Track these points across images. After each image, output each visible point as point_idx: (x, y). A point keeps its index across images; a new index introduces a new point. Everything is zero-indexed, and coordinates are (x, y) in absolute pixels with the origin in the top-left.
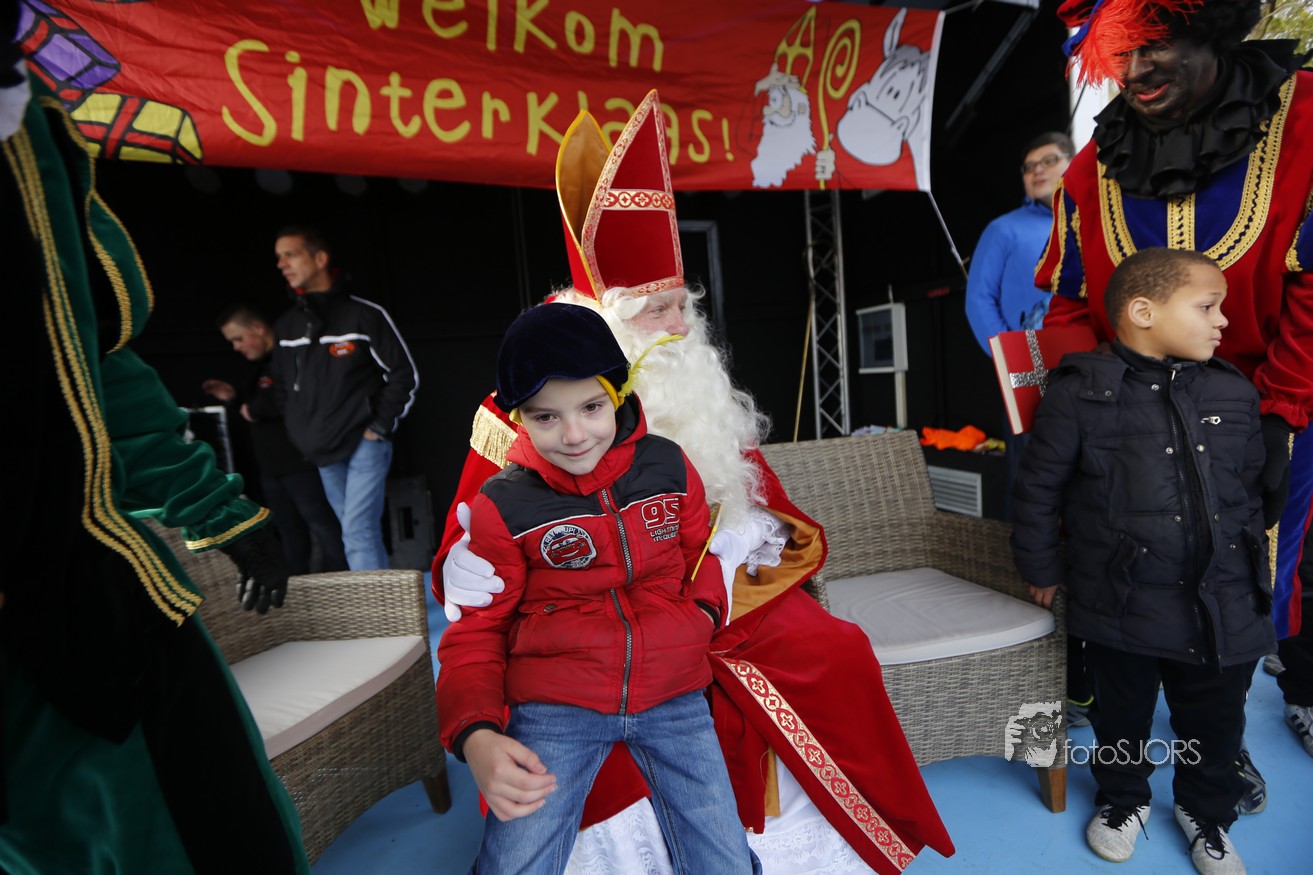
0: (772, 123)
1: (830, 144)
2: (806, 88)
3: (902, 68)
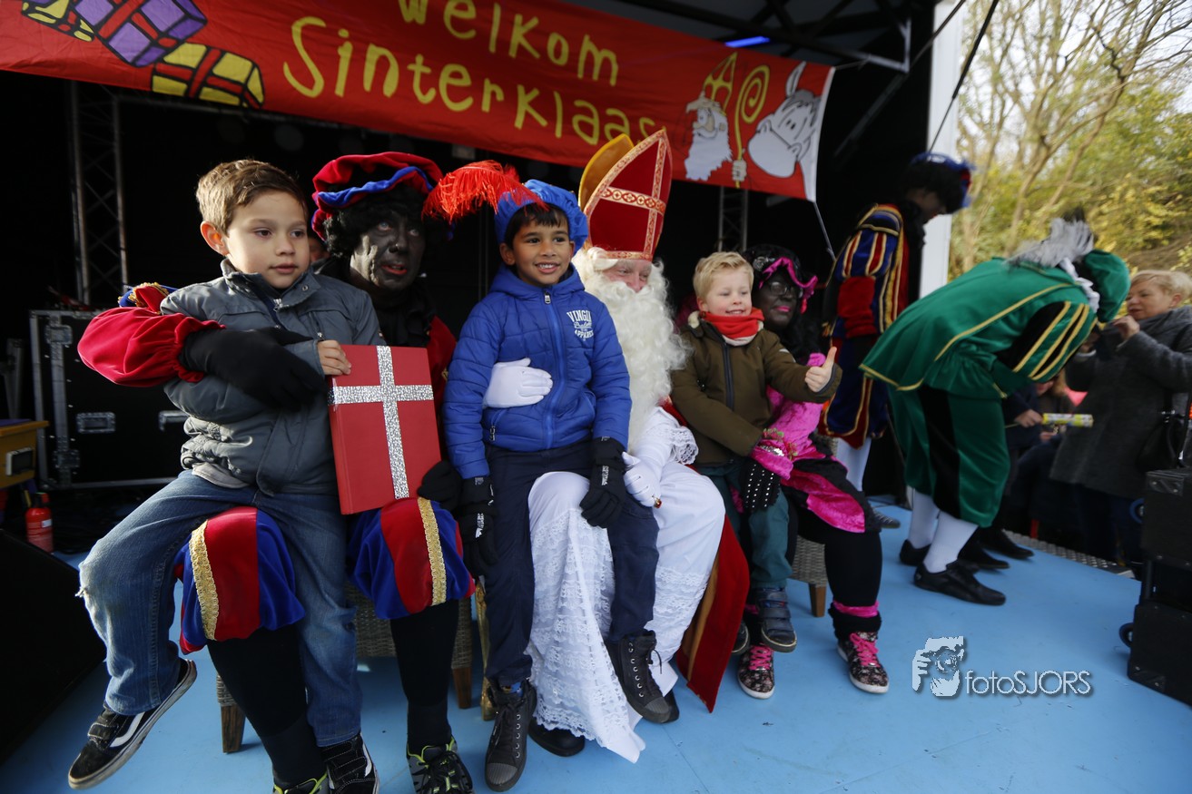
0: (699, 135)
1: (743, 156)
2: (725, 111)
3: (799, 106)
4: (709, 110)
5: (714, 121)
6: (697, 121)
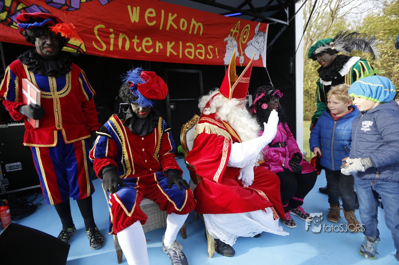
0: (228, 49)
1: (243, 54)
2: (236, 40)
3: (260, 37)
4: (231, 40)
5: (233, 44)
6: (227, 44)
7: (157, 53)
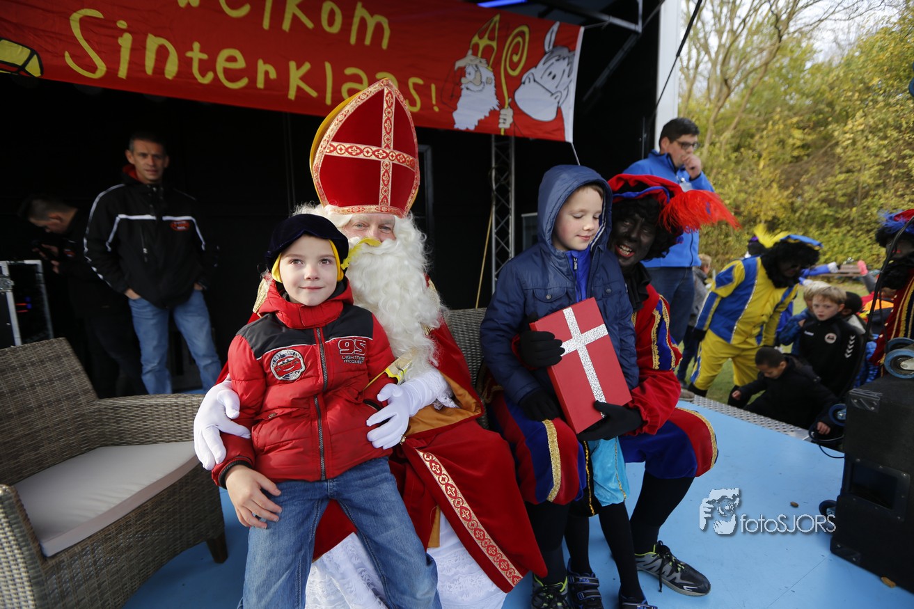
0: (467, 89)
1: (509, 104)
2: (492, 67)
3: (558, 60)
4: (476, 66)
5: (481, 76)
6: (465, 76)
7: (260, 89)
